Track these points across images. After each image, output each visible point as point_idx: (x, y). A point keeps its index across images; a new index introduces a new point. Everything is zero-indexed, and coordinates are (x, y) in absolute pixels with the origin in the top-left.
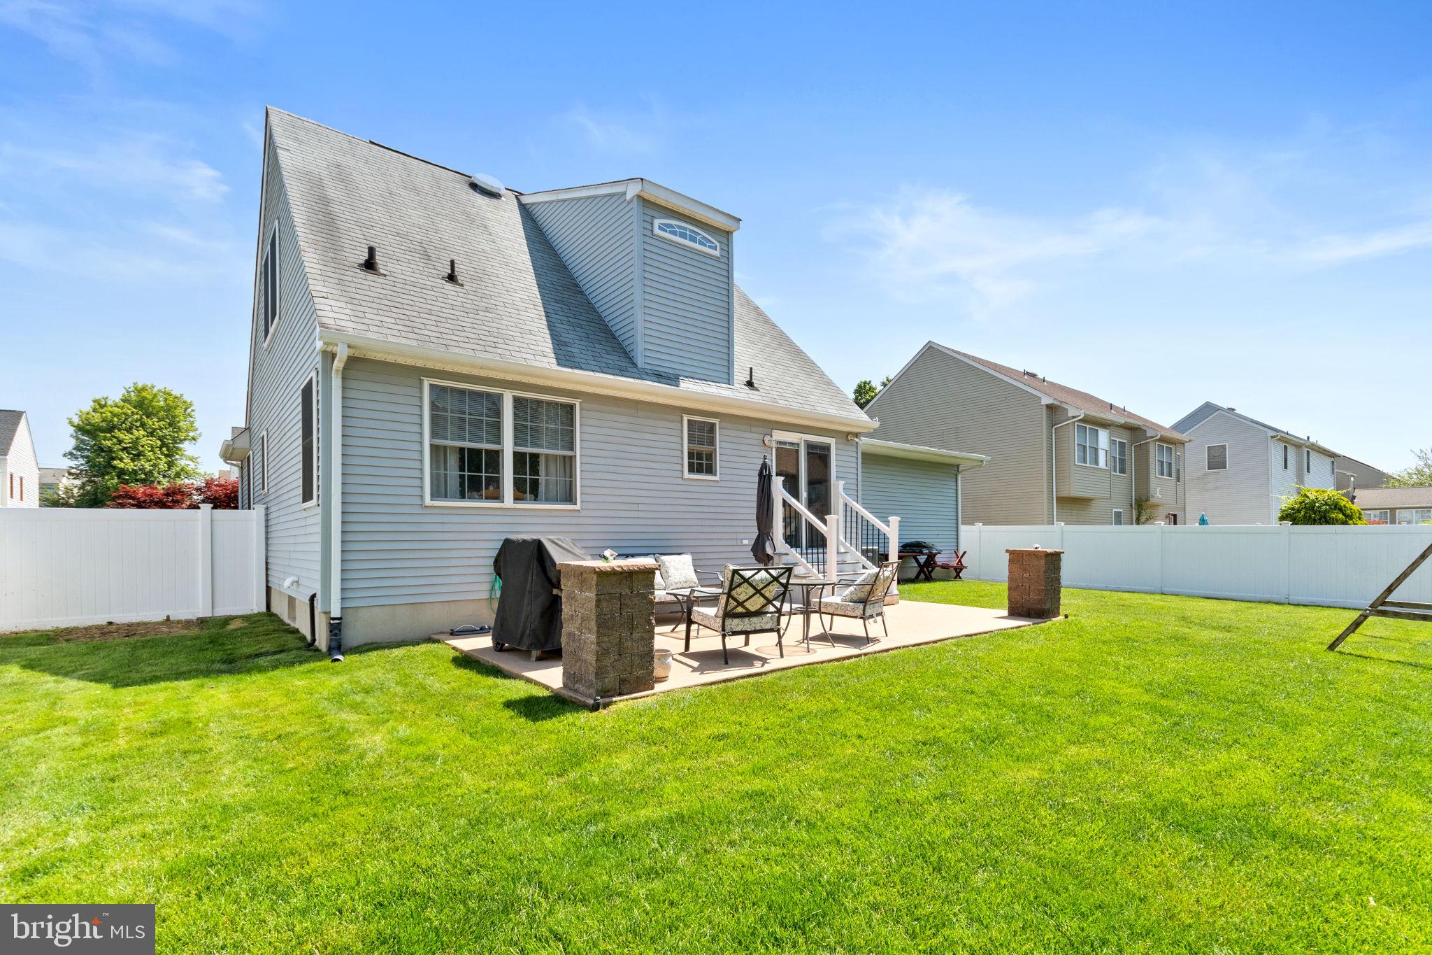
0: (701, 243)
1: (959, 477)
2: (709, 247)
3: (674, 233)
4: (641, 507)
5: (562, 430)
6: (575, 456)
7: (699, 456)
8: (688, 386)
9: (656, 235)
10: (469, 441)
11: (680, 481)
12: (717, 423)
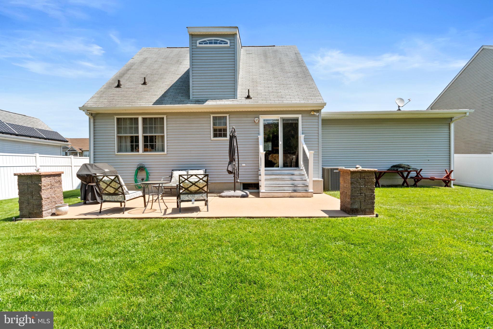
0: (220, 43)
1: (452, 126)
2: (224, 44)
3: (207, 43)
4: (192, 152)
5: (160, 127)
6: (164, 136)
7: (220, 130)
8: (210, 103)
9: (197, 47)
10: (134, 134)
11: (210, 141)
12: (228, 115)
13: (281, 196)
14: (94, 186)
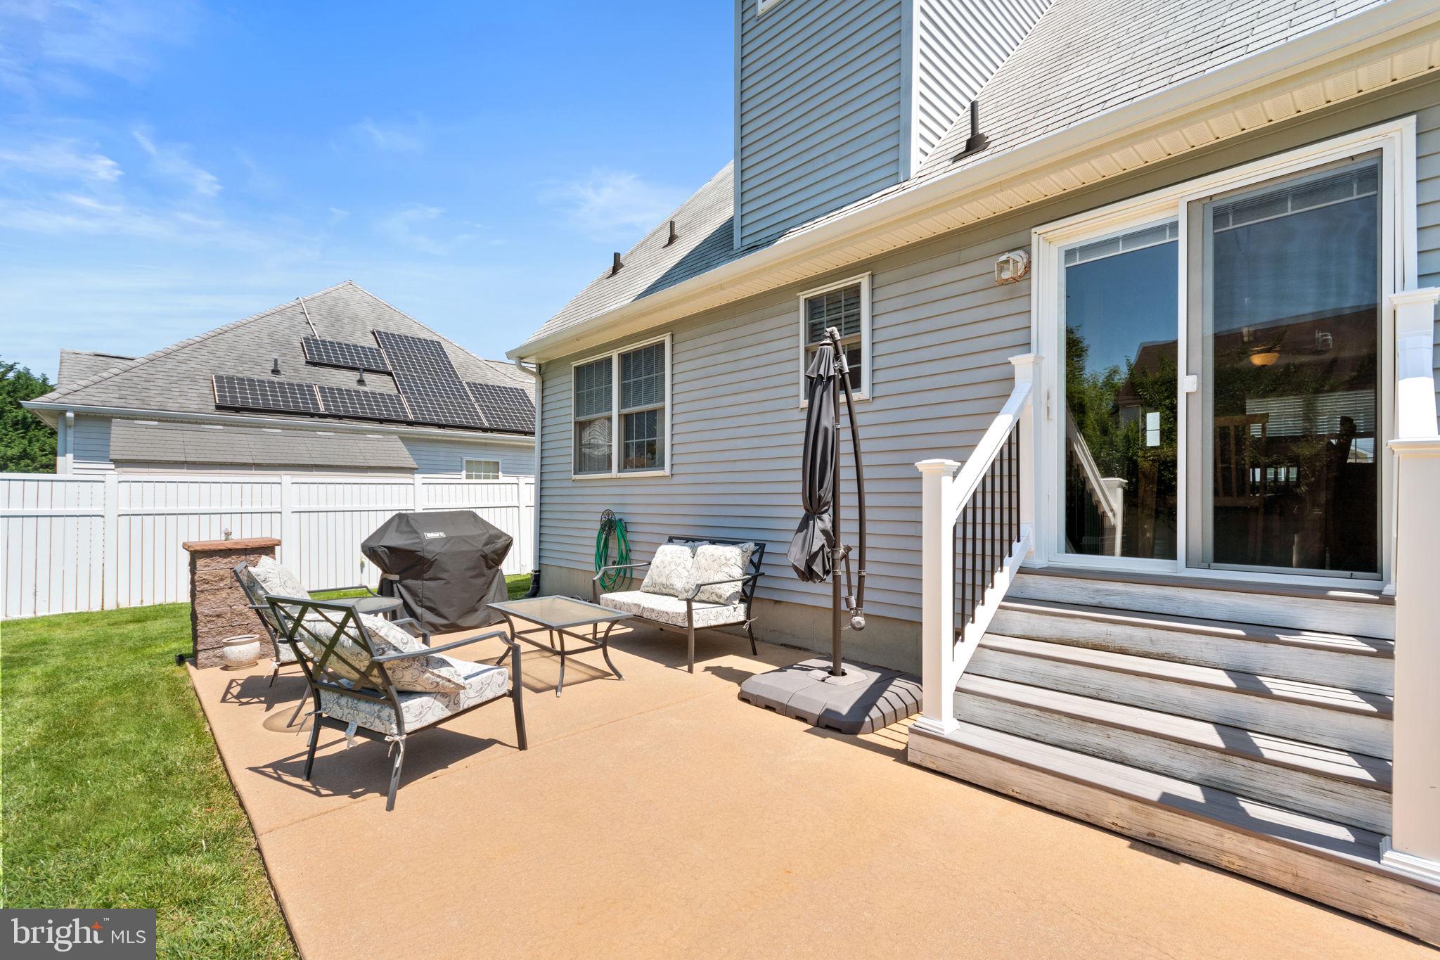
5: (657, 377)
6: (665, 409)
9: (759, 18)
11: (795, 415)
12: (864, 280)
13: (1062, 802)
14: (396, 582)
